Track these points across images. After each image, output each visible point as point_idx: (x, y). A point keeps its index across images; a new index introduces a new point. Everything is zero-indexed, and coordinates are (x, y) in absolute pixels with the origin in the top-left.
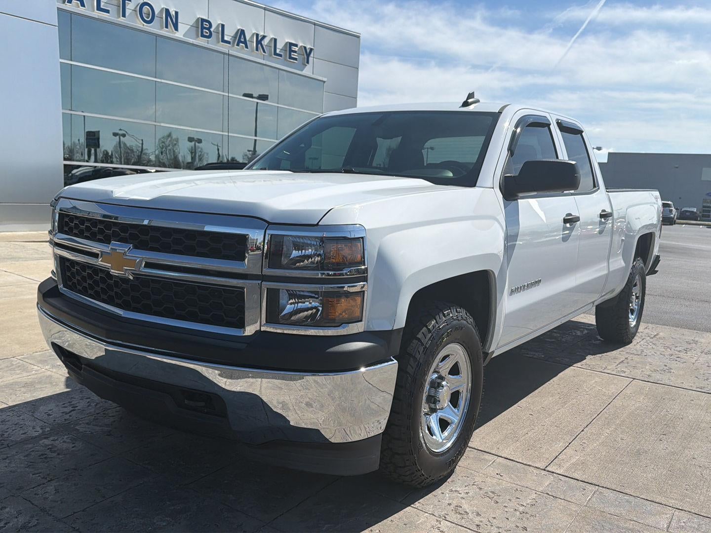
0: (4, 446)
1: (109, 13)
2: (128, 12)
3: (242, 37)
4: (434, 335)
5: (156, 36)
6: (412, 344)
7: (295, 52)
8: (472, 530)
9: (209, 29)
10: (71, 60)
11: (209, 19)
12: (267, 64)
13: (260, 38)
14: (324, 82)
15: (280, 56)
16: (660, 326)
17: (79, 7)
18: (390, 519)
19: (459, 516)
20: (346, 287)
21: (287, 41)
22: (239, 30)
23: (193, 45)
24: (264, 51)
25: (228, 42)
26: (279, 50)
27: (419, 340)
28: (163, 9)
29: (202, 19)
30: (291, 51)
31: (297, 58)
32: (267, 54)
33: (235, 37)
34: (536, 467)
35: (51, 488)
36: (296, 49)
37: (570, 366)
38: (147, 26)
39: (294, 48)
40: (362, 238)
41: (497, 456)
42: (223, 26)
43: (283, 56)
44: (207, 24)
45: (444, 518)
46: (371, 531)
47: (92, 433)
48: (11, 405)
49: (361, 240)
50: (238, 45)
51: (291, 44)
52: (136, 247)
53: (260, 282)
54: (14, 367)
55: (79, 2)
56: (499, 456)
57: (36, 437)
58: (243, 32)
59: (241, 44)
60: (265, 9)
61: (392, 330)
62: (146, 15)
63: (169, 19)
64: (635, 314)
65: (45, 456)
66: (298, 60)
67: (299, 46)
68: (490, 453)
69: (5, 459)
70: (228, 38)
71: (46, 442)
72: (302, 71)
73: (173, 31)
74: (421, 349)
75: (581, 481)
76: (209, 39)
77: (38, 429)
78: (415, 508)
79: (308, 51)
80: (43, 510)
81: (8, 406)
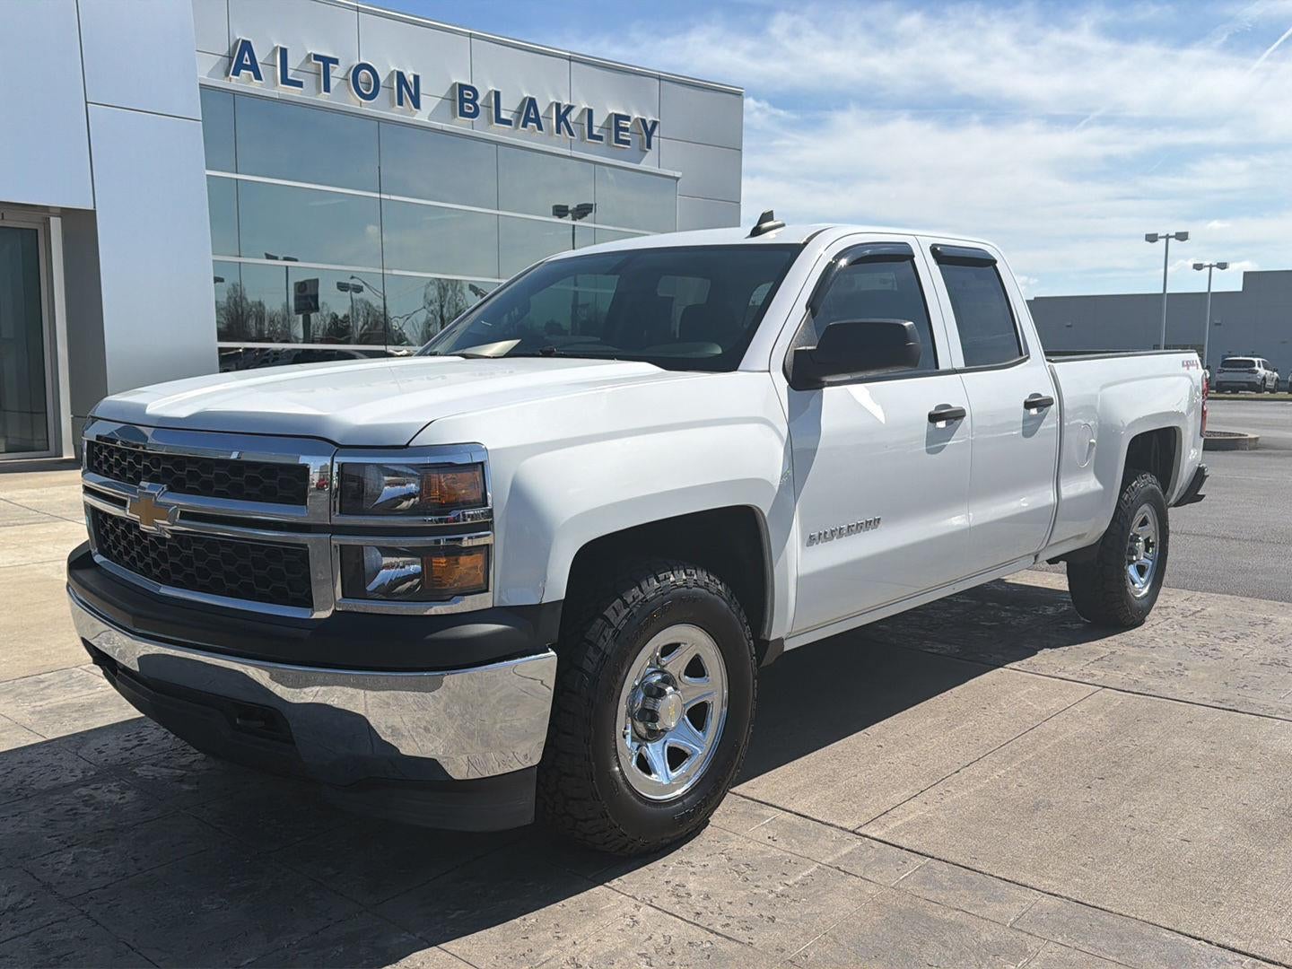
0: (20, 797)
1: (301, 87)
2: (333, 83)
3: (532, 110)
4: (635, 610)
5: (379, 122)
6: (594, 626)
7: (626, 130)
8: (685, 920)
9: (473, 101)
10: (237, 173)
11: (473, 85)
12: (573, 155)
13: (562, 110)
14: (677, 179)
15: (600, 138)
16: (1217, 595)
17: (252, 80)
18: (560, 903)
19: (675, 899)
20: (466, 538)
21: (611, 112)
22: (525, 99)
23: (443, 132)
24: (571, 134)
25: (508, 122)
26: (598, 129)
27: (606, 619)
28: (393, 72)
29: (460, 85)
30: (618, 129)
31: (629, 141)
32: (576, 138)
33: (519, 112)
34: (841, 828)
35: (68, 858)
36: (628, 124)
37: (999, 667)
38: (367, 105)
39: (623, 123)
40: (482, 463)
41: (783, 809)
42: (497, 94)
43: (604, 139)
44: (470, 93)
45: (649, 902)
46: (525, 919)
47: (156, 778)
48: (50, 738)
49: (480, 466)
50: (525, 125)
51: (618, 117)
52: (171, 489)
53: (329, 536)
54: (73, 681)
55: (251, 73)
56: (787, 811)
57: (71, 784)
58: (532, 102)
59: (530, 124)
60: (570, 59)
61: (540, 605)
62: (364, 85)
63: (404, 89)
64: (1147, 574)
65: (74, 811)
66: (631, 143)
67: (632, 120)
68: (775, 806)
69: (16, 815)
70: (507, 115)
71: (84, 791)
72: (639, 163)
73: (411, 110)
74: (609, 632)
75: (907, 850)
76: (474, 120)
77: (78, 772)
78: (610, 888)
79: (649, 126)
80: (48, 886)
81: (44, 740)
